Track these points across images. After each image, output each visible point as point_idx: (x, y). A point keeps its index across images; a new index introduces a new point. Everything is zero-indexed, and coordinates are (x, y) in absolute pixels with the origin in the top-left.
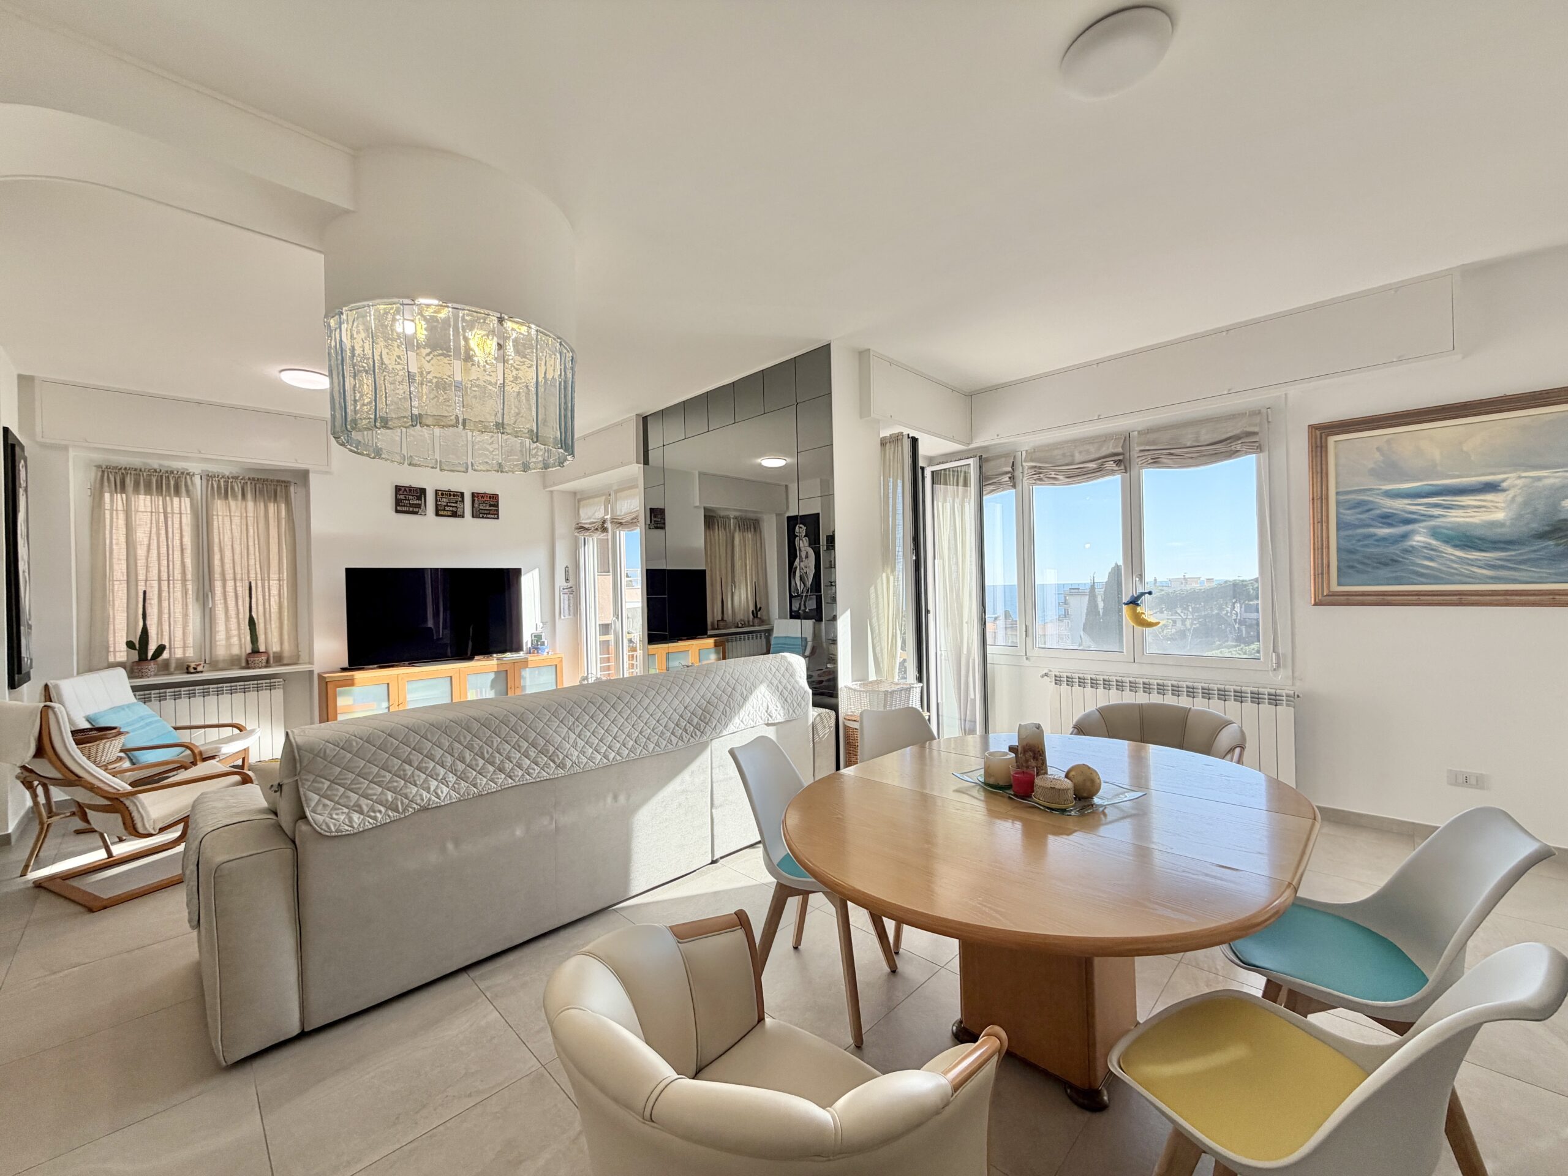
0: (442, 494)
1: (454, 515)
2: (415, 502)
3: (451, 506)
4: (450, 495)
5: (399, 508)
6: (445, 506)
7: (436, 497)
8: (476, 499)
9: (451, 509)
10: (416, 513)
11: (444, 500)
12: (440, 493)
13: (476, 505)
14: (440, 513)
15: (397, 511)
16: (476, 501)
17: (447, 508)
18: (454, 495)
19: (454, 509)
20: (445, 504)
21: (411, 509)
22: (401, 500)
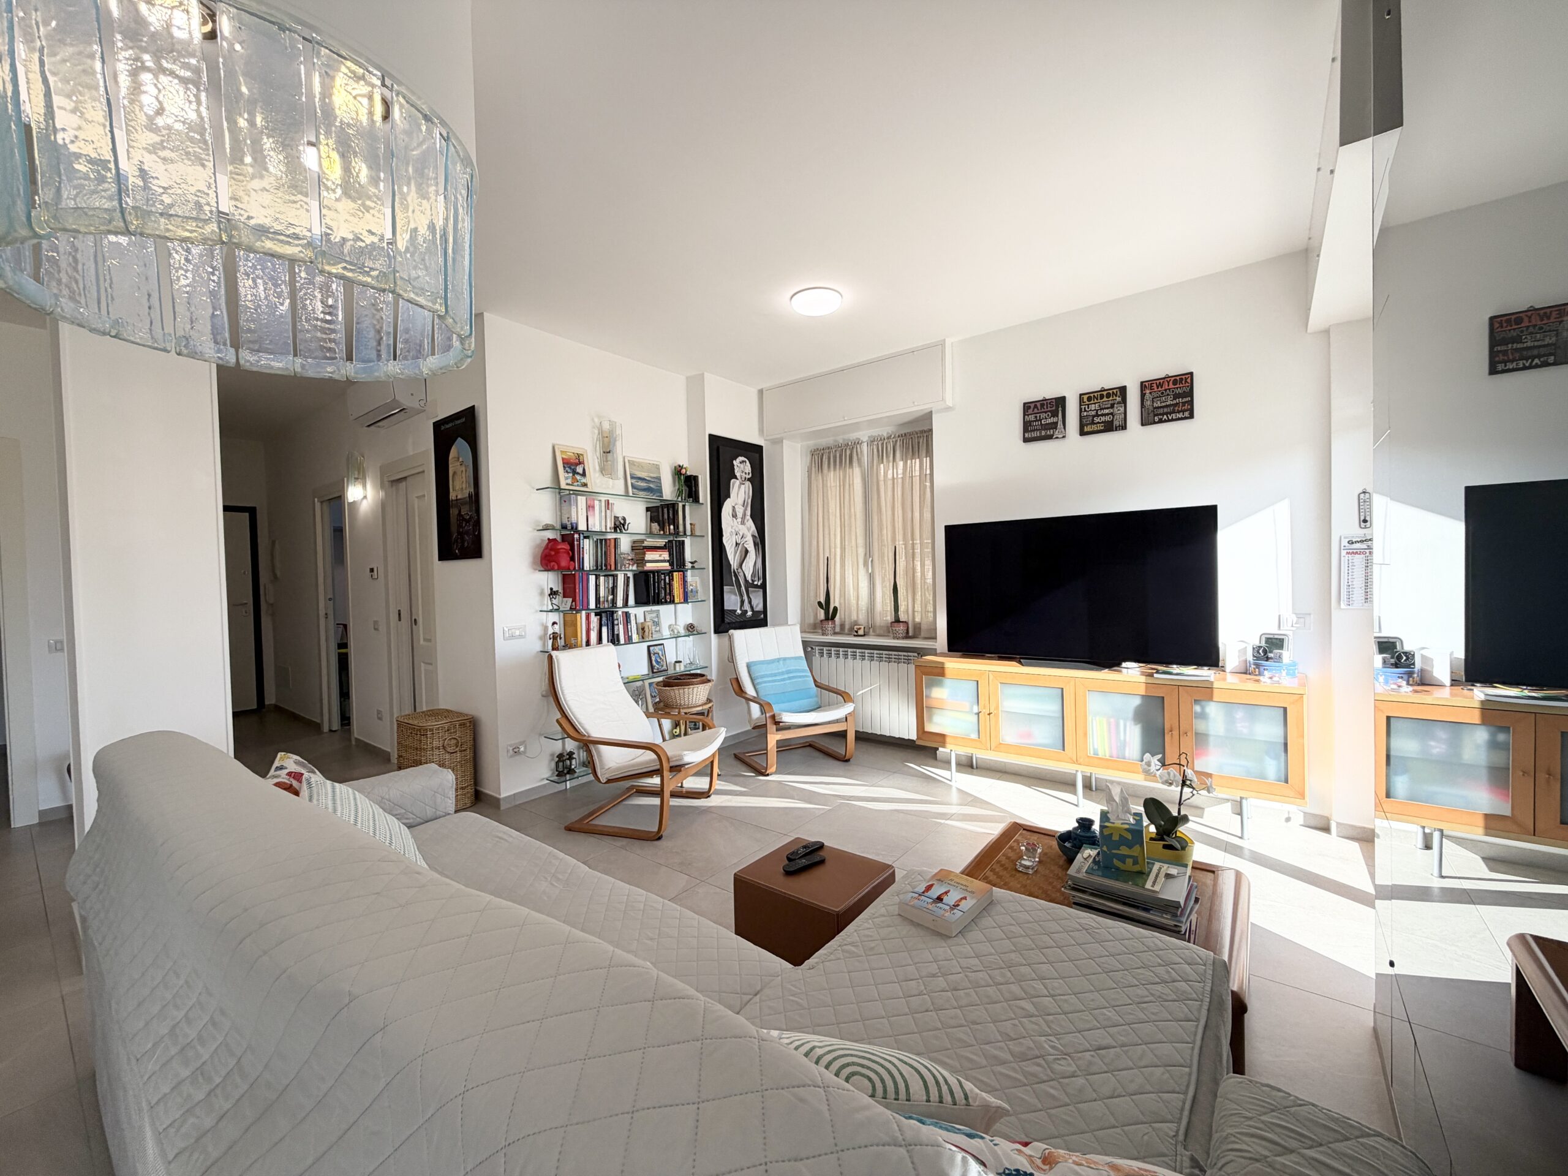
0: (1089, 399)
1: (1109, 427)
2: (1049, 421)
3: (1103, 415)
4: (1102, 397)
5: (1026, 435)
6: (1094, 416)
7: (1080, 405)
8: (1148, 391)
9: (1103, 419)
10: (1050, 437)
11: (1093, 407)
12: (1085, 397)
13: (1148, 403)
14: (1086, 429)
15: (1026, 440)
16: (1148, 396)
17: (1097, 420)
18: (1108, 396)
19: (1107, 418)
20: (1093, 413)
21: (1043, 433)
22: (1030, 422)
